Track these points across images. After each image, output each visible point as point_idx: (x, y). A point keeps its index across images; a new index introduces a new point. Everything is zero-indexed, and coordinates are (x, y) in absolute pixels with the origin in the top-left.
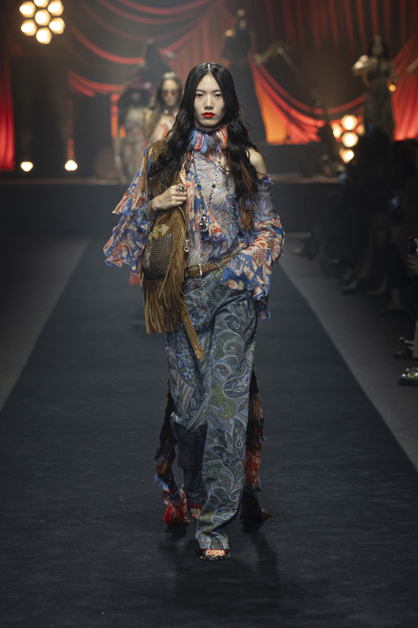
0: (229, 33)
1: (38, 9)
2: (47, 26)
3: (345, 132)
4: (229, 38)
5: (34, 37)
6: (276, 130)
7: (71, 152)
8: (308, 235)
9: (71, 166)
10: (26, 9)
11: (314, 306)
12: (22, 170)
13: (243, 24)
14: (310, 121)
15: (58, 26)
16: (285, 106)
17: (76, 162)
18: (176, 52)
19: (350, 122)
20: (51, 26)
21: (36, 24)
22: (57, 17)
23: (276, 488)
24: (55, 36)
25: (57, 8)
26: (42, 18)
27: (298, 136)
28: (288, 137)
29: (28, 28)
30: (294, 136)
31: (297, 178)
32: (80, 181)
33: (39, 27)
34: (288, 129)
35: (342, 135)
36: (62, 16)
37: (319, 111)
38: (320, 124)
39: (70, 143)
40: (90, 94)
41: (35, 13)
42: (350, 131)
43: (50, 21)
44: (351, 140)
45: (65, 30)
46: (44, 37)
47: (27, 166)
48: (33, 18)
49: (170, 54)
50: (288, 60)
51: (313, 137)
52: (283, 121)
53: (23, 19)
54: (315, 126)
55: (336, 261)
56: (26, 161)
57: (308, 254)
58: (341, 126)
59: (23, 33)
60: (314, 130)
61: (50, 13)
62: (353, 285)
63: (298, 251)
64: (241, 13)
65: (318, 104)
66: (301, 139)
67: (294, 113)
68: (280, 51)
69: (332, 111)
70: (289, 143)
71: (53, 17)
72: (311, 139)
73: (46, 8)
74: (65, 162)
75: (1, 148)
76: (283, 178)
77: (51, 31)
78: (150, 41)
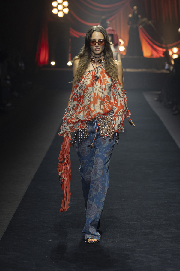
0: (130, 16)
1: (59, 4)
2: (62, 11)
3: (173, 53)
4: (130, 17)
5: (57, 15)
6: (147, 52)
7: (70, 58)
8: (160, 92)
9: (70, 64)
10: (54, 4)
11: (162, 119)
12: (51, 65)
13: (136, 12)
14: (161, 49)
15: (66, 11)
16: (151, 43)
18: (110, 21)
19: (175, 50)
20: (63, 11)
21: (58, 10)
22: (66, 7)
23: (151, 188)
24: (65, 14)
25: (66, 4)
26: (60, 7)
27: (156, 55)
28: (152, 55)
29: (55, 11)
30: (154, 54)
31: (155, 71)
33: (59, 11)
34: (152, 52)
35: (172, 55)
36: (68, 7)
37: (164, 45)
38: (164, 50)
39: (70, 55)
40: (77, 36)
41: (58, 5)
42: (175, 53)
43: (63, 9)
44: (175, 56)
45: (69, 12)
46: (61, 15)
47: (53, 63)
48: (57, 8)
49: (108, 22)
50: (153, 26)
51: (162, 55)
52: (150, 49)
53: (53, 8)
54: (163, 51)
55: (170, 103)
56: (53, 61)
57: (160, 100)
58: (172, 51)
59: (53, 13)
60: (162, 52)
61: (63, 6)
62: (177, 112)
63: (156, 99)
64: (135, 8)
65: (164, 43)
66: (157, 56)
67: (154, 46)
68: (150, 22)
69: (169, 45)
70: (152, 57)
71: (64, 7)
72: (160, 56)
73: (62, 4)
74: (68, 62)
75: (44, 56)
76: (149, 70)
77: (63, 12)
78: (103, 17)
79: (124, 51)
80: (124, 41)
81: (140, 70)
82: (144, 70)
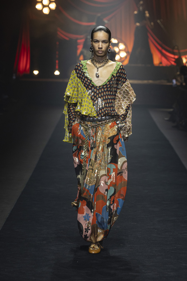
0: (136, 12)
2: (48, 6)
5: (42, 10)
7: (57, 67)
8: (171, 110)
9: (57, 73)
11: (173, 144)
12: (34, 74)
13: (141, 8)
14: (172, 56)
15: (53, 6)
16: (160, 48)
17: (59, 71)
18: (109, 20)
20: (50, 6)
21: (43, 5)
24: (51, 10)
26: (45, 2)
27: (165, 63)
28: (161, 63)
29: (39, 7)
30: (163, 62)
31: (165, 82)
32: (61, 80)
33: (44, 6)
34: (161, 59)
35: (186, 62)
36: (55, 1)
37: (176, 51)
38: (176, 57)
39: (57, 62)
40: (67, 39)
43: (49, 4)
45: (56, 8)
46: (46, 11)
47: (36, 72)
48: (41, 2)
49: (106, 21)
50: (162, 26)
51: (173, 63)
52: (159, 55)
53: (37, 2)
54: (174, 58)
56: (36, 70)
58: (186, 58)
59: (36, 9)
60: (173, 60)
65: (176, 48)
66: (167, 64)
67: (164, 51)
68: (159, 21)
69: (182, 51)
70: (161, 65)
71: (50, 2)
72: (172, 64)
74: (55, 71)
75: (24, 63)
76: (157, 82)
77: (49, 8)
78: (99, 15)
79: (126, 57)
80: (125, 45)
81: (145, 82)
82: (151, 82)
